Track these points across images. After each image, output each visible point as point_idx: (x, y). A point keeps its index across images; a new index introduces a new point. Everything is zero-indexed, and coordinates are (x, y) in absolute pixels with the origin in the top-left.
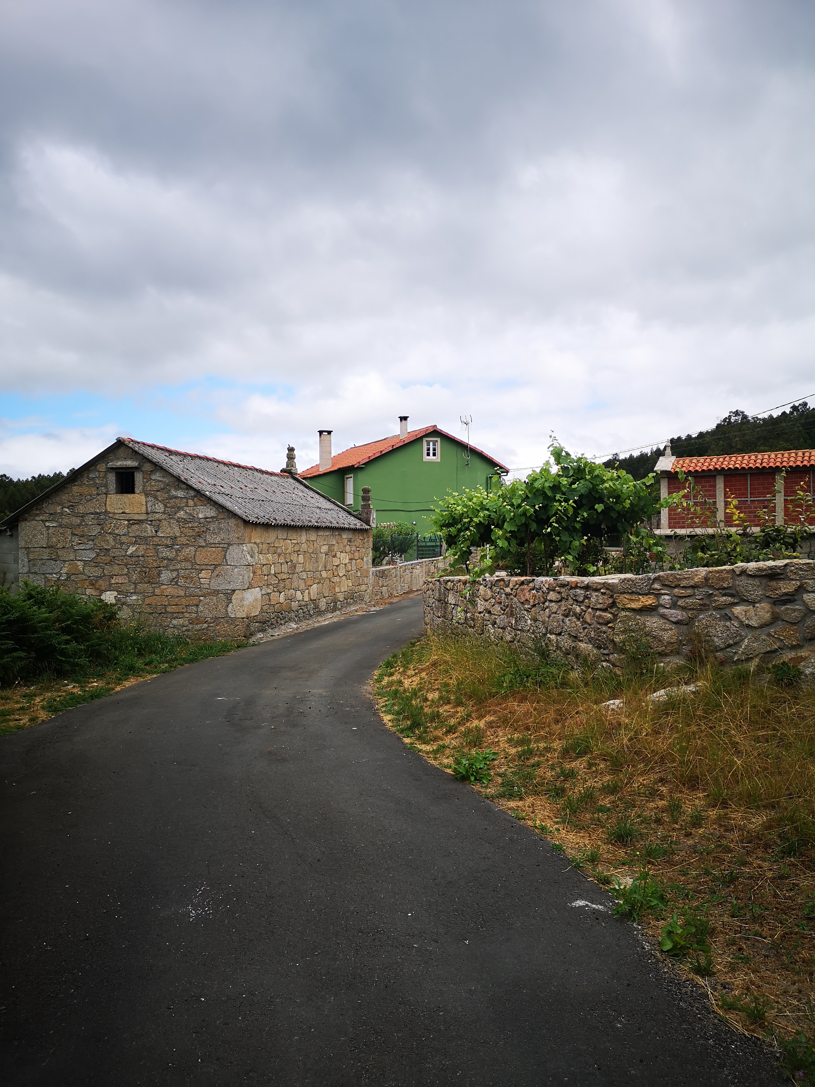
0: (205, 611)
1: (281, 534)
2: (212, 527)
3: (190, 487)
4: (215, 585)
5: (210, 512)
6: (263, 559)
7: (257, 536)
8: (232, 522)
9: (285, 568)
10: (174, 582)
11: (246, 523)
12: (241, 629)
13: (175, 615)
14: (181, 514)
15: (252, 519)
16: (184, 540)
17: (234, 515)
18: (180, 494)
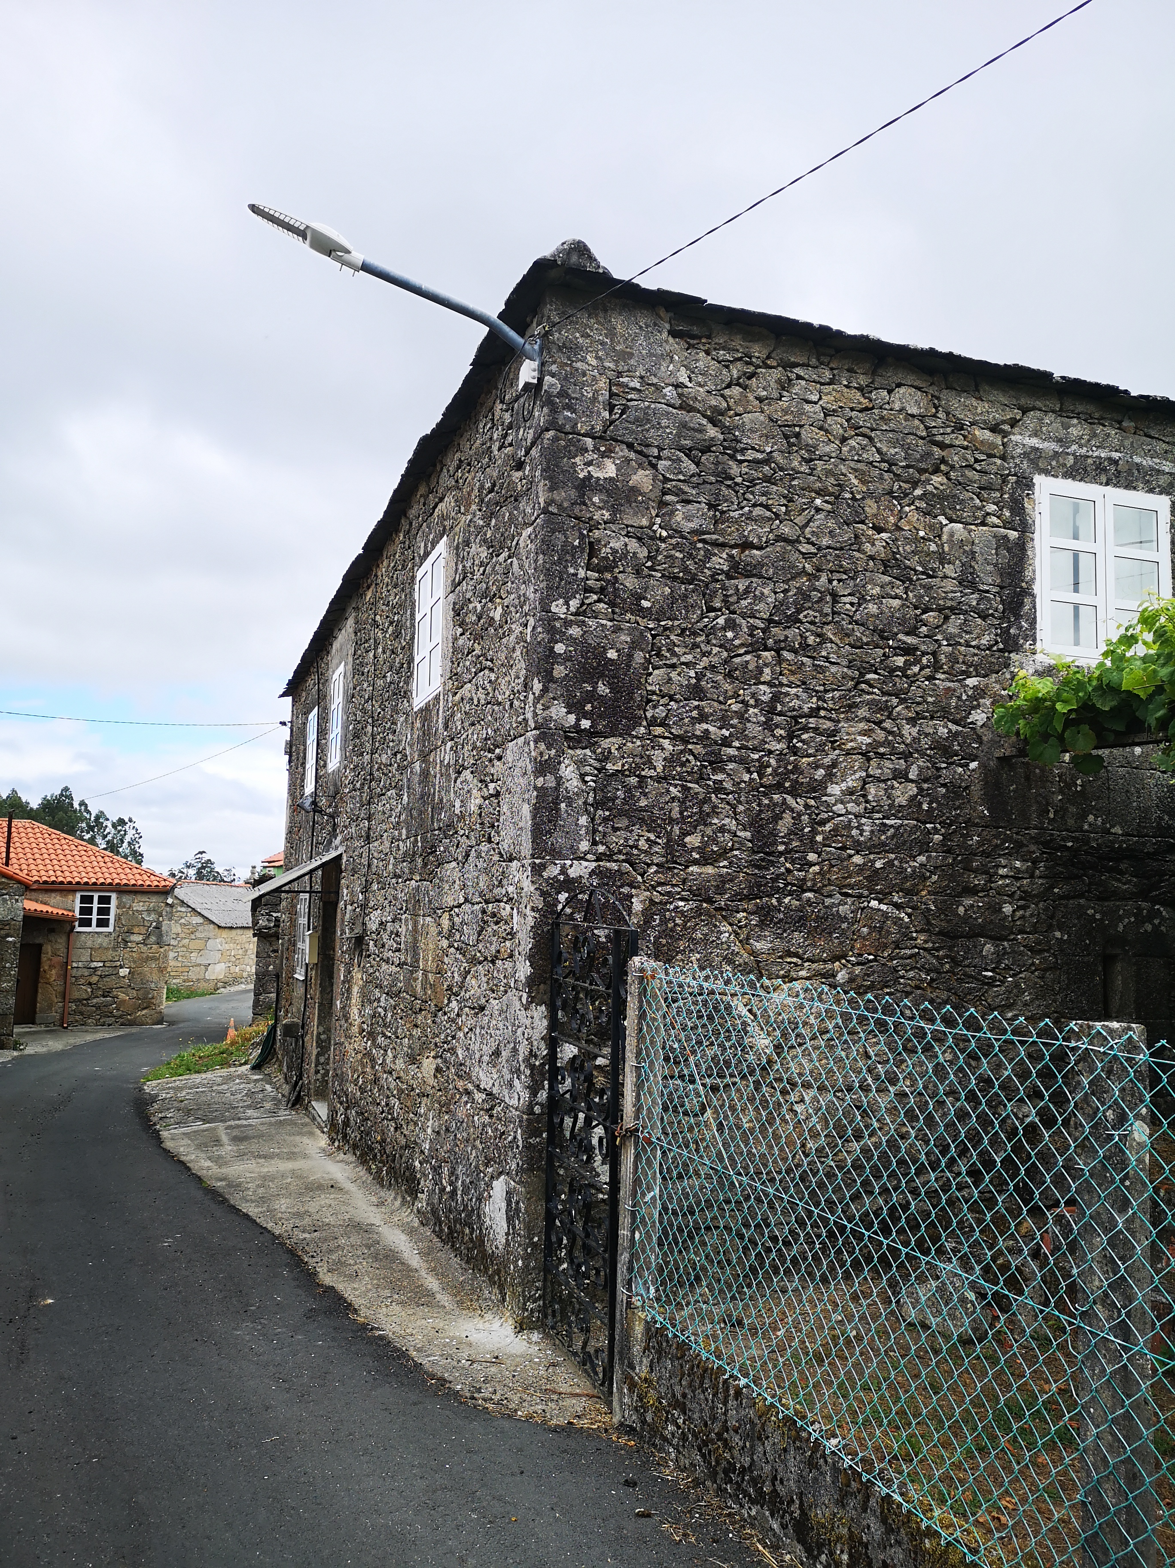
0: (193, 975)
1: (239, 932)
2: (200, 928)
3: (189, 906)
4: (198, 961)
5: (200, 920)
6: (227, 947)
7: (225, 934)
8: (212, 926)
9: (240, 952)
10: (176, 958)
11: (219, 927)
12: (212, 985)
13: (174, 977)
14: (183, 921)
15: (223, 925)
16: (183, 935)
17: (213, 923)
18: (183, 909)
